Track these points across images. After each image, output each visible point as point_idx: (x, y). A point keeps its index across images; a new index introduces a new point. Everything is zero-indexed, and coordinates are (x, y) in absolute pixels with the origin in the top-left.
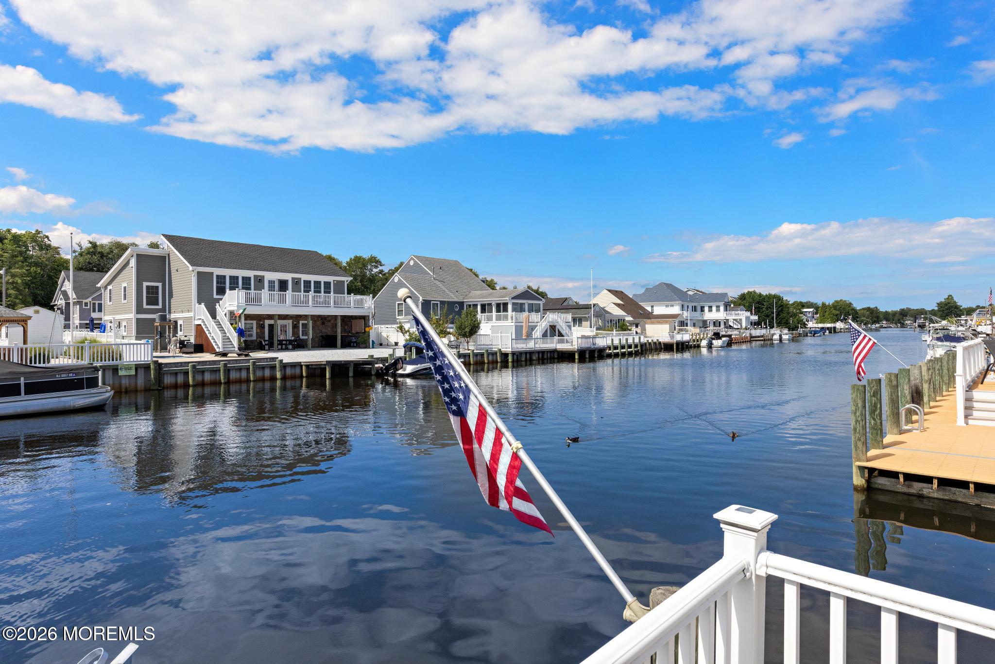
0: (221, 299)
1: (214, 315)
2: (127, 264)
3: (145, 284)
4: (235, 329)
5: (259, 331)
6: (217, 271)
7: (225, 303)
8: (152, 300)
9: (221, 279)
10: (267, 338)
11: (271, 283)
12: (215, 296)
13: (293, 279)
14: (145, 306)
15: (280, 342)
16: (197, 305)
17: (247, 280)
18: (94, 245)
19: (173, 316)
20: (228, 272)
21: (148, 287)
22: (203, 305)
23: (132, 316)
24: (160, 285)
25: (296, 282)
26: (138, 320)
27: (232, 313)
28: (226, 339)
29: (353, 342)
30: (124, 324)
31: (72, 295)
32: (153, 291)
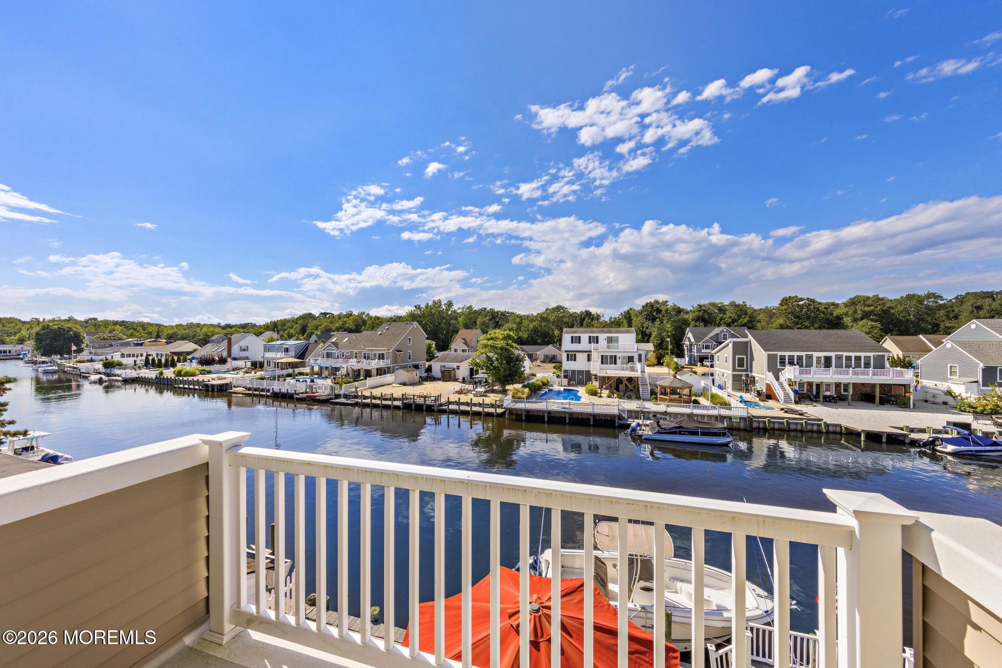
0: (783, 369)
1: (777, 379)
2: (728, 345)
3: (737, 356)
4: (792, 389)
5: (808, 388)
6: (780, 353)
7: (785, 373)
8: (741, 364)
9: (782, 358)
10: (814, 393)
11: (819, 358)
12: (779, 367)
13: (836, 355)
14: (737, 368)
15: (825, 397)
16: (767, 372)
17: (800, 358)
18: (700, 306)
19: (754, 374)
20: (787, 354)
21: (738, 358)
22: (771, 373)
23: (730, 372)
24: (745, 357)
25: (839, 358)
26: (733, 375)
27: (790, 380)
28: (787, 395)
29: (893, 401)
30: (725, 375)
31: (692, 340)
32: (741, 361)
